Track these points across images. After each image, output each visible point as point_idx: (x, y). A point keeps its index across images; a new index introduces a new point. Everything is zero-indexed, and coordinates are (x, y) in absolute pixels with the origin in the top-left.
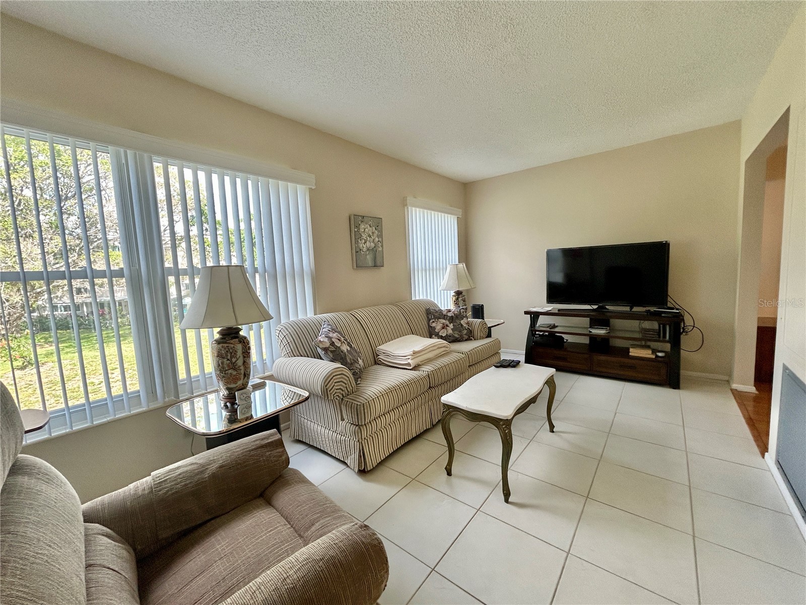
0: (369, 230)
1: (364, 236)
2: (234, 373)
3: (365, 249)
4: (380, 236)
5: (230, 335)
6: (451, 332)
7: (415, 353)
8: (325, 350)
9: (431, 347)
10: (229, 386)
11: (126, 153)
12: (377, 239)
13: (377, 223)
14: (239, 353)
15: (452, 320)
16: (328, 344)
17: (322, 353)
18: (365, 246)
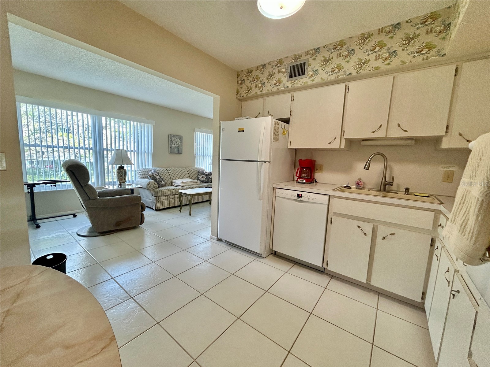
0: (176, 140)
1: (174, 142)
2: (122, 178)
3: (174, 147)
4: (181, 142)
5: (121, 168)
6: (205, 179)
7: (182, 182)
8: (150, 176)
10: (120, 181)
11: (95, 116)
12: (180, 144)
13: (180, 138)
14: (123, 173)
15: (206, 175)
16: (151, 175)
17: (149, 177)
18: (174, 146)
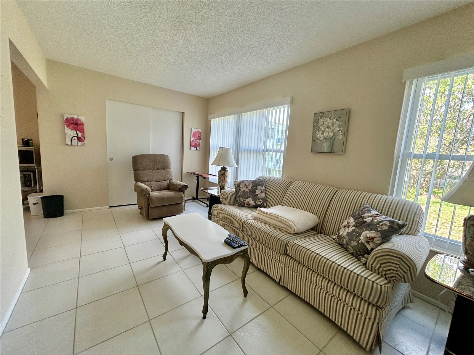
9: (275, 217)
